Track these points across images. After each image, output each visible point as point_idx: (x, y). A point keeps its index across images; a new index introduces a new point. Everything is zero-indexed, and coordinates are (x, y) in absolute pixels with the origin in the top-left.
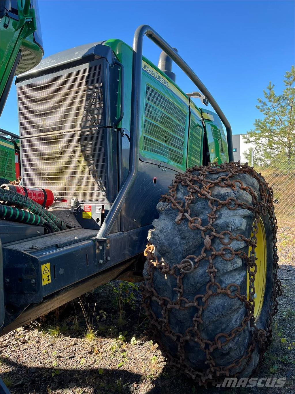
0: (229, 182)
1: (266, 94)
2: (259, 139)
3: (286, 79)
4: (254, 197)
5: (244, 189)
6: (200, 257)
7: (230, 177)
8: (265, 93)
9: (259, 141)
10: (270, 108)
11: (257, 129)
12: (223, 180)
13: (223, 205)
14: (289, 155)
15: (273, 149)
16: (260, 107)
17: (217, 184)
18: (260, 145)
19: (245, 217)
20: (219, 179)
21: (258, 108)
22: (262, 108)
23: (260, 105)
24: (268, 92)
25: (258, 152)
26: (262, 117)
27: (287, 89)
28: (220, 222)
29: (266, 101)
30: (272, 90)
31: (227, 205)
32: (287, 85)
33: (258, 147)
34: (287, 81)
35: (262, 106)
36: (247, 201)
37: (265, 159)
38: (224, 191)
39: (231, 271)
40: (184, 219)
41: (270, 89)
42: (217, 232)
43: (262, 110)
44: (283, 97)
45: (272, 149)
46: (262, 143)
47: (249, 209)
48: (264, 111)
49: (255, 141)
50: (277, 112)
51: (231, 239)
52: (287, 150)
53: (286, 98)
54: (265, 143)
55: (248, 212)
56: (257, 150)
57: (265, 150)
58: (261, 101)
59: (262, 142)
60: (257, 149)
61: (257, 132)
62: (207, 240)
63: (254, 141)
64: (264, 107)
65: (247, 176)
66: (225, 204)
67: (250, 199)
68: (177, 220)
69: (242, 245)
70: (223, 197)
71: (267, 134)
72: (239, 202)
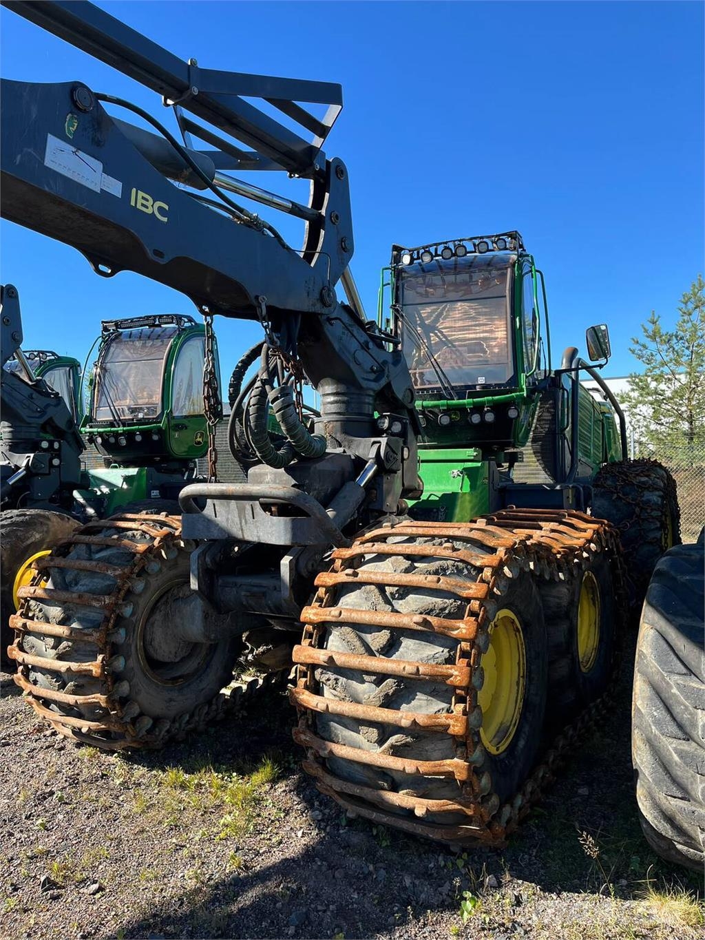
0: (646, 473)
1: (646, 331)
2: (635, 407)
3: (683, 305)
4: (664, 484)
5: (658, 478)
6: (633, 521)
7: (647, 470)
8: (645, 329)
9: (637, 411)
10: (654, 353)
11: (633, 390)
12: (642, 472)
13: (645, 488)
14: (691, 435)
15: (662, 424)
16: (636, 352)
17: (638, 475)
18: (638, 417)
19: (659, 496)
20: (639, 471)
21: (633, 352)
22: (640, 352)
23: (637, 347)
24: (650, 327)
25: (635, 429)
26: (641, 368)
27: (684, 322)
28: (644, 499)
29: (648, 342)
30: (657, 323)
31: (648, 489)
32: (683, 316)
33: (635, 420)
34: (684, 310)
35: (640, 350)
36: (660, 486)
37: (647, 441)
38: (644, 479)
39: (653, 530)
40: (619, 498)
41: (654, 323)
42: (643, 504)
43: (640, 357)
44: (677, 337)
45: (659, 424)
46: (641, 413)
47: (662, 491)
48: (643, 357)
49: (629, 411)
50: (666, 359)
51: (652, 510)
52: (685, 426)
53: (681, 339)
54: (646, 414)
55: (662, 493)
56: (632, 426)
57: (647, 427)
58: (637, 342)
59: (641, 411)
60: (633, 424)
61: (632, 394)
62: (637, 510)
63: (627, 409)
64: (644, 352)
65: (658, 469)
66: (647, 488)
67: (662, 485)
68: (613, 498)
69: (660, 514)
70: (644, 483)
71: (650, 398)
72: (655, 486)
